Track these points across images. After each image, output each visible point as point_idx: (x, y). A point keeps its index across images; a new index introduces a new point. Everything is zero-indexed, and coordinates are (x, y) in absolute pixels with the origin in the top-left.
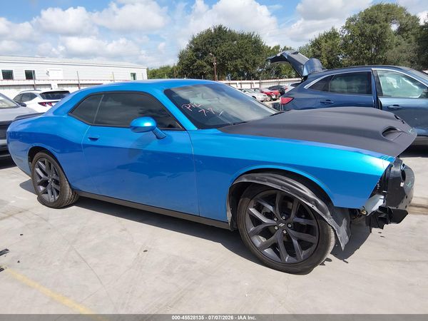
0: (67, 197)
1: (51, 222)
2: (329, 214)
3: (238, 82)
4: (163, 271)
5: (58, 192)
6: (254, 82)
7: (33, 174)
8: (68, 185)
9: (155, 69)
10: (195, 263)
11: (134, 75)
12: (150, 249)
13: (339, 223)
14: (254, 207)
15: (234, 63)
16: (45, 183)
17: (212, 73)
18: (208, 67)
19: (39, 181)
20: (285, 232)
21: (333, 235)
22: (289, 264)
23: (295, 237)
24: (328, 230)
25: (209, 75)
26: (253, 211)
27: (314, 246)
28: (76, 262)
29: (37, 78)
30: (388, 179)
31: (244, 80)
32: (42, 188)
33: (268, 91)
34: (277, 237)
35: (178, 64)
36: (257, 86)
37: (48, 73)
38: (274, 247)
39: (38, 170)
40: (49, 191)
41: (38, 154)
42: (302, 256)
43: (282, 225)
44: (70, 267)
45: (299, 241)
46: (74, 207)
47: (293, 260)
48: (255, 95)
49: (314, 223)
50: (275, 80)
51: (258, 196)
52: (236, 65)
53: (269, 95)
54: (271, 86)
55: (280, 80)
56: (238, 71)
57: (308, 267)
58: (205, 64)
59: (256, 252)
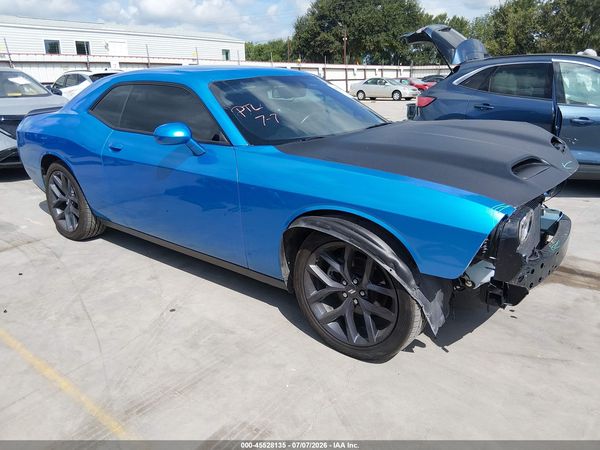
0: (88, 227)
1: (63, 260)
2: (413, 282)
3: (377, 67)
4: (187, 341)
5: (77, 219)
6: (402, 68)
7: (48, 191)
8: (89, 211)
9: (263, 43)
10: (232, 333)
11: (226, 53)
12: (181, 307)
13: (430, 297)
14: (316, 264)
15: (375, 40)
16: (62, 205)
17: (341, 52)
18: (337, 43)
19: (55, 201)
20: (356, 302)
21: (417, 312)
22: (358, 347)
23: (368, 311)
24: (410, 305)
25: (337, 56)
26: (314, 268)
27: (392, 325)
28: (77, 318)
29: (91, 52)
30: (499, 239)
31: (389, 64)
32: (59, 212)
33: (421, 83)
34: (344, 309)
35: (295, 38)
36: (406, 75)
37: (106, 46)
38: (341, 321)
39: (53, 187)
40: (67, 217)
41: (53, 165)
42: (375, 338)
43: (352, 292)
44: (68, 324)
45: (374, 317)
46: (100, 241)
47: (363, 342)
48: (400, 88)
49: (391, 293)
50: (435, 67)
51: (321, 250)
52: (378, 42)
53: (420, 88)
54: (428, 75)
55: (441, 67)
56: (381, 51)
57: (381, 354)
58: (332, 39)
59: (317, 325)
